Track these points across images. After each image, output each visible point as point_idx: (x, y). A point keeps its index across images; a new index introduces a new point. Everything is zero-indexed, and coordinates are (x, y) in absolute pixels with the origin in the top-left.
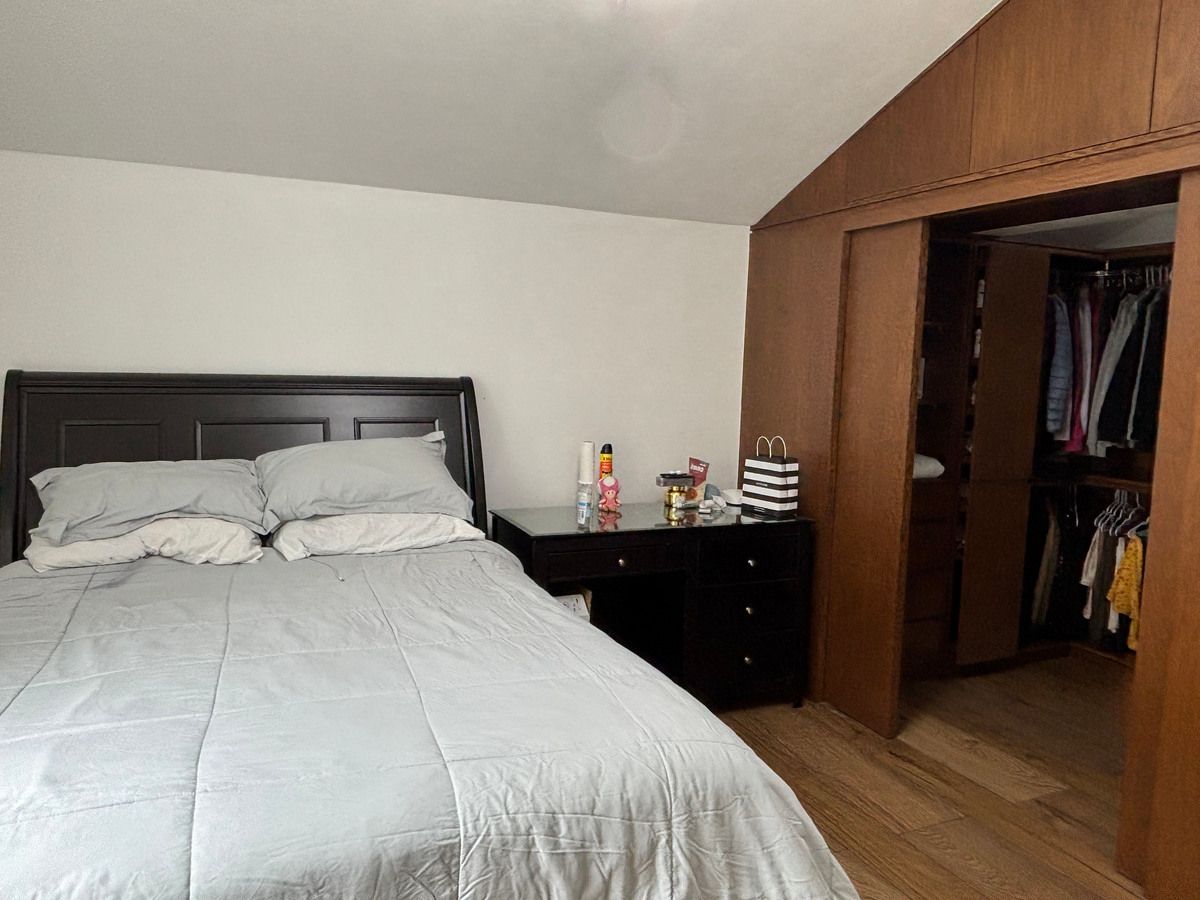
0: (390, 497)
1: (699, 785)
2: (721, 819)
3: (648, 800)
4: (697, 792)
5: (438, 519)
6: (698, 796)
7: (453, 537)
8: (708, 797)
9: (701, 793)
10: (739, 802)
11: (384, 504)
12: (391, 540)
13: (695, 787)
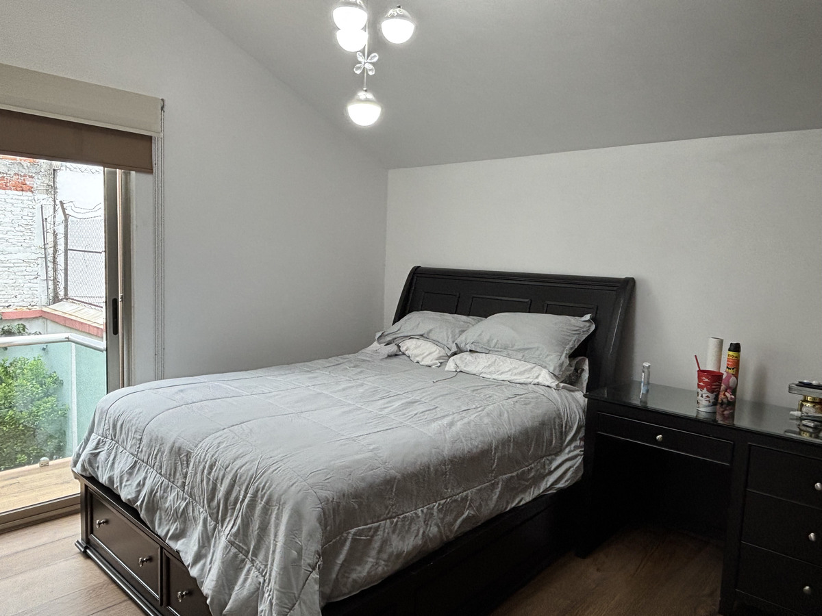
0: (515, 347)
1: (266, 488)
2: (266, 511)
3: (244, 478)
4: (263, 489)
5: (534, 367)
6: (262, 491)
7: (536, 381)
8: (266, 495)
9: (264, 491)
10: (277, 507)
11: (510, 352)
12: (502, 373)
13: (264, 486)
